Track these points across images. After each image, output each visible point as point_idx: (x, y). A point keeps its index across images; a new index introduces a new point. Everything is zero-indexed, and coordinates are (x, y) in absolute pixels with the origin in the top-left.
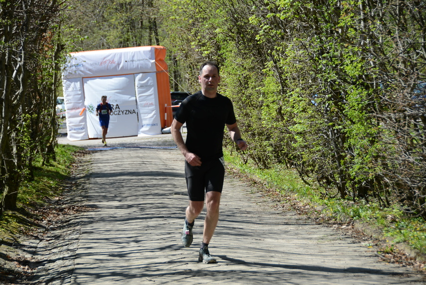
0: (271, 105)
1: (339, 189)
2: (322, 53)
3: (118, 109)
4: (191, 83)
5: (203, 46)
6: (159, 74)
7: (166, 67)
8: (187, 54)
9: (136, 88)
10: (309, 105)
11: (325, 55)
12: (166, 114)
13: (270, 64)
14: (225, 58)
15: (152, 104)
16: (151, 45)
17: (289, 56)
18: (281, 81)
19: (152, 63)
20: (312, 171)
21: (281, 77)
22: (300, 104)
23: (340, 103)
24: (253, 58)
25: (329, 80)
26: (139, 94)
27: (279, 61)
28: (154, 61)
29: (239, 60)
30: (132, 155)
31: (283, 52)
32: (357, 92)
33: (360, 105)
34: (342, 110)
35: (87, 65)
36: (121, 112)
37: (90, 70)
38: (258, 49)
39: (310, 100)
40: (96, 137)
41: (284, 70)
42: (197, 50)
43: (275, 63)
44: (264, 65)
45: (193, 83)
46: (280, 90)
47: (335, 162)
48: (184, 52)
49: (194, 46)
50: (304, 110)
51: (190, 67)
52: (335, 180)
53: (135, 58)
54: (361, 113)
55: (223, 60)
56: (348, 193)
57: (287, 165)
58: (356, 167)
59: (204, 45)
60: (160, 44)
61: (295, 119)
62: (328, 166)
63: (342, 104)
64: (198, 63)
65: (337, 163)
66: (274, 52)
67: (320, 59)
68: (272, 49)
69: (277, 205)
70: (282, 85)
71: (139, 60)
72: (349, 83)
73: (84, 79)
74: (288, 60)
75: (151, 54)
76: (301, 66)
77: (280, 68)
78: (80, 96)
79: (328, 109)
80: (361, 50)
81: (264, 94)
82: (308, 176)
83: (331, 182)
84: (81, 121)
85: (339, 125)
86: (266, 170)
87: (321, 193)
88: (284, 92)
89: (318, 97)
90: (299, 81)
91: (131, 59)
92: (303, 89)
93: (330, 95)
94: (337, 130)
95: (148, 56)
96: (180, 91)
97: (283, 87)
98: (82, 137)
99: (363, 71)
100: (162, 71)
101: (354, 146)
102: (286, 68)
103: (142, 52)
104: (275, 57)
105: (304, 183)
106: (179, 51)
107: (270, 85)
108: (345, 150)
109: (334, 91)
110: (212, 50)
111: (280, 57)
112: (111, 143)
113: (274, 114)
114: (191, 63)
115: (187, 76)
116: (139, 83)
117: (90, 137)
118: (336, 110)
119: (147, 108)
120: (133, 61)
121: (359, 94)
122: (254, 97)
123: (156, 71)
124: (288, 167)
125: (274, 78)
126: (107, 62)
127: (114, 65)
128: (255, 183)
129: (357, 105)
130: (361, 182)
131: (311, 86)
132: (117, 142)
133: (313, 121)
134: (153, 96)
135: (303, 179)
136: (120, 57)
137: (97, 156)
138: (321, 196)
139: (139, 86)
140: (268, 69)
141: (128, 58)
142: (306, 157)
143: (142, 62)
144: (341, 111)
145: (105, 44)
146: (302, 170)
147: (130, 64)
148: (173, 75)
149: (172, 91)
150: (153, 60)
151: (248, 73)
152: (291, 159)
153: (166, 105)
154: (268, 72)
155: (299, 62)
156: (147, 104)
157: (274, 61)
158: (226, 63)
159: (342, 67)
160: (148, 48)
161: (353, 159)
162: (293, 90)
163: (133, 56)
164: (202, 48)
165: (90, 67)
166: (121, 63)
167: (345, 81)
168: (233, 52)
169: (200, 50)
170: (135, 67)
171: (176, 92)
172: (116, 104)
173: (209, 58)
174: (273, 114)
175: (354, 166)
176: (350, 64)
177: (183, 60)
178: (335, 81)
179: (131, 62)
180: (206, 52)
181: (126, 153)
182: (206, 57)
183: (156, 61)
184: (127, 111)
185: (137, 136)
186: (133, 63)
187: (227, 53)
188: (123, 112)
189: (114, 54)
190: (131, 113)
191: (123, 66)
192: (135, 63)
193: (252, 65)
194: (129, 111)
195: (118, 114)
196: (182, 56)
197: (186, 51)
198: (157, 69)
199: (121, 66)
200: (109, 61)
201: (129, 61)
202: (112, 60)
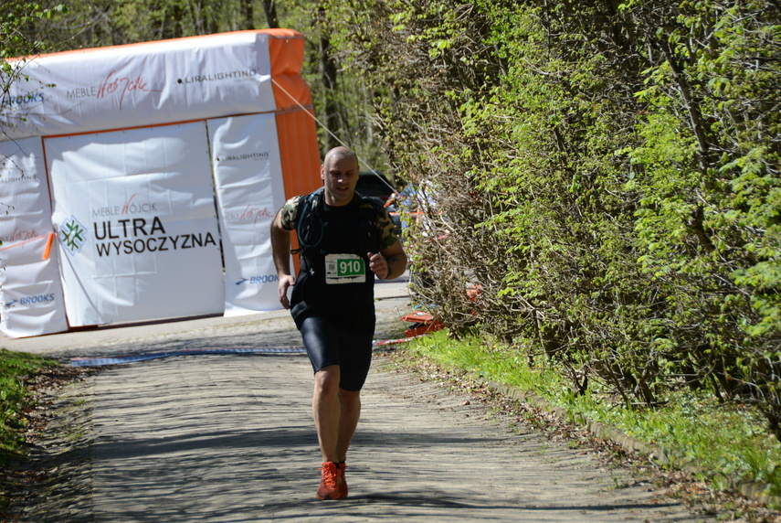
0: (667, 205)
3: (158, 234)
5: (431, 25)
6: (283, 116)
7: (303, 95)
8: (375, 49)
9: (215, 163)
13: (660, 72)
15: (264, 214)
16: (251, 28)
18: (698, 127)
19: (262, 85)
21: (697, 114)
22: (769, 198)
24: (598, 57)
26: (223, 183)
28: (267, 77)
29: (554, 65)
30: (215, 378)
35: (56, 98)
36: (168, 240)
37: (65, 112)
40: (91, 323)
42: (411, 37)
43: (678, 69)
44: (640, 78)
45: (397, 144)
46: (695, 156)
48: (367, 45)
49: (402, 27)
51: (387, 94)
53: (209, 71)
59: (432, 21)
60: (281, 24)
61: (750, 247)
64: (412, 77)
66: (674, 36)
70: (702, 138)
71: (220, 76)
73: (47, 142)
75: (258, 57)
76: (767, 76)
78: (37, 195)
81: (639, 168)
84: (42, 275)
86: (654, 415)
88: (709, 159)
91: (196, 74)
95: (249, 64)
97: (705, 146)
98: (47, 325)
100: (295, 107)
102: (716, 84)
103: (230, 51)
104: (677, 51)
106: (350, 45)
107: (663, 140)
110: (461, 35)
111: (695, 49)
114: (392, 81)
116: (225, 150)
117: (73, 324)
119: (251, 226)
120: (200, 79)
122: (608, 181)
123: (273, 107)
124: (721, 400)
125: (673, 118)
126: (121, 86)
127: (142, 94)
128: (623, 454)
132: (161, 338)
134: (268, 190)
136: (161, 69)
137: (103, 384)
139: (223, 158)
140: (653, 89)
141: (187, 71)
143: (229, 81)
145: (106, 28)
147: (194, 91)
150: (264, 73)
151: (584, 104)
152: (740, 376)
154: (652, 101)
155: (762, 62)
156: (251, 212)
160: (248, 37)
163: (202, 65)
164: (427, 31)
165: (67, 104)
166: (163, 85)
168: (531, 38)
169: (420, 38)
170: (207, 98)
172: (152, 218)
173: (449, 62)
174: (676, 233)
177: (362, 72)
179: (197, 83)
180: (442, 44)
181: (193, 371)
182: (440, 57)
183: (272, 77)
184: (188, 236)
185: (222, 315)
186: (201, 86)
187: (511, 45)
188: (174, 242)
189: (142, 58)
190: (200, 244)
191: (170, 98)
192: (209, 87)
193: (597, 80)
194: (194, 237)
195: (160, 249)
196: (359, 58)
197: (375, 41)
198: (277, 103)
199: (164, 96)
200: (126, 81)
201: (189, 79)
202: (135, 78)
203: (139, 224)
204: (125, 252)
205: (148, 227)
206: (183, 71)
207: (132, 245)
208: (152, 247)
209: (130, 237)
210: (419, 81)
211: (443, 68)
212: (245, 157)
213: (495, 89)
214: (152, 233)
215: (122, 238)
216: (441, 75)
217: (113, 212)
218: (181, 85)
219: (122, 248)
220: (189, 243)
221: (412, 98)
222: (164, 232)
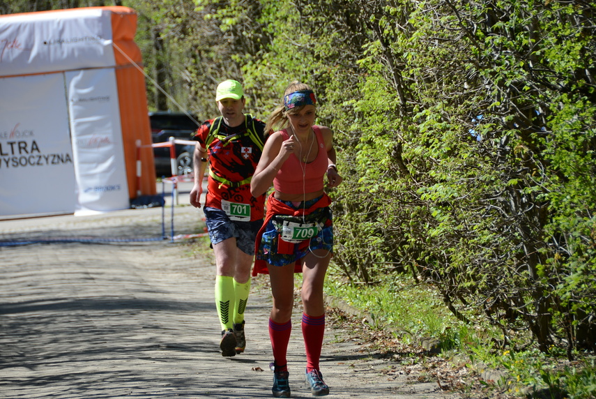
0: (378, 141)
1: (535, 329)
2: (492, 21)
3: (35, 153)
4: (196, 93)
5: (222, 8)
6: (121, 70)
7: (137, 55)
8: (184, 24)
9: (71, 104)
10: (464, 139)
11: (499, 24)
12: (139, 164)
13: (375, 46)
14: (272, 34)
15: (105, 142)
16: (102, 5)
17: (416, 29)
18: (399, 86)
19: (106, 47)
20: (473, 289)
21: (398, 77)
22: (444, 138)
23: (534, 135)
24: (335, 34)
25: (508, 83)
26: (76, 117)
27: (394, 40)
28: (108, 42)
29: (304, 38)
30: (62, 259)
31: (403, 20)
32: (573, 109)
33: (581, 139)
34: (537, 149)
36: (43, 158)
38: (347, 14)
39: (466, 130)
41: (406, 60)
42: (208, 16)
43: (386, 44)
44: (361, 51)
45: (201, 93)
46: (397, 106)
47: (525, 268)
48: (179, 20)
49: (202, 8)
50: (452, 153)
51: (194, 56)
52: (526, 310)
53: (66, 36)
54: (582, 156)
55: (267, 40)
56: (556, 340)
57: (415, 277)
58: (573, 280)
60: (124, 2)
61: (432, 173)
62: (509, 279)
63: (539, 136)
64: (210, 45)
65: (529, 272)
66: (383, 21)
67: (486, 34)
68: (379, 14)
69: (393, 368)
70: (402, 95)
71: (76, 40)
72: (553, 89)
74: (414, 38)
75: (103, 27)
76: (443, 51)
77: (398, 55)
79: (508, 148)
80: (580, 12)
81: (361, 114)
82: (464, 302)
83: (516, 314)
85: (534, 184)
86: (368, 291)
87: (493, 340)
88: (406, 110)
89: (483, 122)
90: (440, 84)
91: (57, 38)
92: (450, 102)
93: (511, 117)
94: (529, 196)
95: (97, 30)
96: (171, 110)
97: (404, 100)
99: (587, 61)
100: (129, 64)
101: (567, 233)
102: (409, 56)
103: (82, 22)
104: (386, 32)
105: (455, 318)
106: (167, 20)
107: (376, 95)
108: (546, 240)
109: (519, 106)
110: (243, 15)
111: (397, 31)
112: (13, 231)
113: (385, 161)
114: (196, 46)
115: (186, 76)
116: (77, 94)
118: (526, 150)
119: (96, 149)
120: (60, 42)
121: (577, 112)
122: (338, 124)
124: (417, 281)
125: (383, 79)
127: (17, 52)
128: (344, 318)
129: (571, 139)
130: (585, 315)
131: (467, 96)
132: (27, 230)
133: (473, 176)
134: (109, 125)
135: (452, 309)
136: (31, 34)
138: (493, 347)
139: (75, 100)
140: (369, 58)
141: (51, 36)
142: (458, 258)
143: (82, 44)
144: (537, 151)
146: (451, 288)
147: (55, 50)
148: (155, 73)
149: (152, 111)
150: (108, 39)
151: (325, 68)
152: (424, 264)
153: (138, 143)
154: (370, 66)
155: (440, 41)
156: (96, 140)
157: (382, 41)
158: (275, 44)
159: (538, 53)
160: (96, 12)
161: (566, 262)
162: (427, 107)
163: (62, 32)
164: (219, 12)
166: (32, 46)
167: (545, 84)
168: (289, 20)
169: (214, 16)
170: (65, 55)
171: (162, 113)
172: (31, 141)
173: (235, 34)
174: (383, 161)
175: (567, 279)
176: (557, 43)
177: (176, 39)
178: (520, 85)
179: (57, 45)
180: (229, 21)
181: (46, 254)
182: (228, 31)
183: (114, 41)
184: (55, 156)
185: (73, 214)
186: (61, 47)
187: (276, 23)
188: (47, 159)
189: (18, 26)
190: (62, 161)
191: (38, 56)
192: (66, 48)
193: (334, 50)
194: (58, 157)
195: (38, 164)
196: (173, 30)
197: (184, 18)
198: (117, 61)
199: (34, 53)
200: (5, 42)
201: (52, 42)
202: (12, 40)
203: (23, 145)
204: (13, 165)
205: (29, 149)
206: (48, 35)
207: (18, 161)
208: (32, 162)
209: (17, 154)
210: (215, 48)
211: (231, 38)
212: (92, 99)
213: (267, 55)
214: (32, 152)
215: (11, 156)
216: (230, 44)
217: (3, 136)
218: (46, 47)
219: (11, 163)
220: (56, 160)
221: (211, 60)
222: (39, 151)
